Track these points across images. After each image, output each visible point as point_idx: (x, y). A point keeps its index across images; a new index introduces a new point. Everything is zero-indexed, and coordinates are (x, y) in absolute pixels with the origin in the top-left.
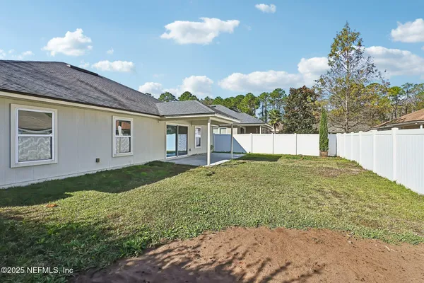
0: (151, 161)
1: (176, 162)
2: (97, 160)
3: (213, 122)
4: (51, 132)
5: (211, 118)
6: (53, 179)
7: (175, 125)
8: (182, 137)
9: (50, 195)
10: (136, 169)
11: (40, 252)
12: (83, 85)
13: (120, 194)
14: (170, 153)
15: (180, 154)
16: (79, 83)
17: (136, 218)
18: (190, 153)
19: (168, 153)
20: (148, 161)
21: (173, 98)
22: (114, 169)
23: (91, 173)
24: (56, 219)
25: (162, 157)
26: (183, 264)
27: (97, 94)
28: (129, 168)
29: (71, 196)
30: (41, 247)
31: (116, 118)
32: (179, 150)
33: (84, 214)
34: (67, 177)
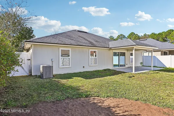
0: (106, 69)
1: (117, 70)
2: (84, 67)
3: (136, 50)
4: (69, 56)
5: (135, 48)
6: (70, 73)
7: (118, 52)
8: (122, 58)
9: (67, 78)
10: (98, 71)
11: (61, 91)
12: (80, 38)
13: (87, 80)
14: (115, 65)
15: (120, 66)
16: (79, 37)
17: (88, 88)
18: (126, 66)
19: (114, 65)
20: (104, 69)
21: (124, 37)
22: (90, 71)
23: (81, 72)
24: (67, 84)
25: (111, 67)
26: (96, 103)
27: (84, 41)
28: (96, 71)
29: (73, 78)
30: (61, 90)
31: (90, 50)
32: (120, 64)
33: (75, 84)
34: (74, 72)
